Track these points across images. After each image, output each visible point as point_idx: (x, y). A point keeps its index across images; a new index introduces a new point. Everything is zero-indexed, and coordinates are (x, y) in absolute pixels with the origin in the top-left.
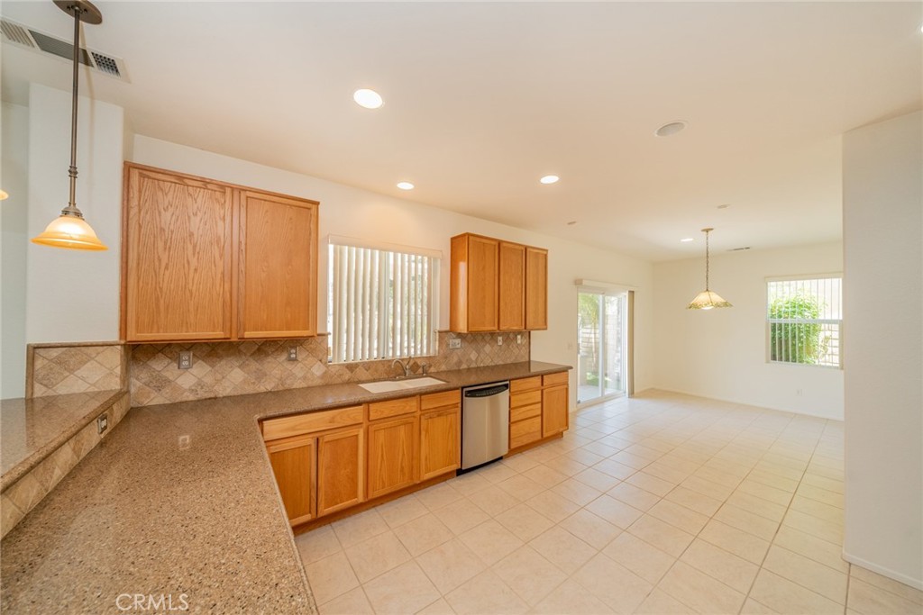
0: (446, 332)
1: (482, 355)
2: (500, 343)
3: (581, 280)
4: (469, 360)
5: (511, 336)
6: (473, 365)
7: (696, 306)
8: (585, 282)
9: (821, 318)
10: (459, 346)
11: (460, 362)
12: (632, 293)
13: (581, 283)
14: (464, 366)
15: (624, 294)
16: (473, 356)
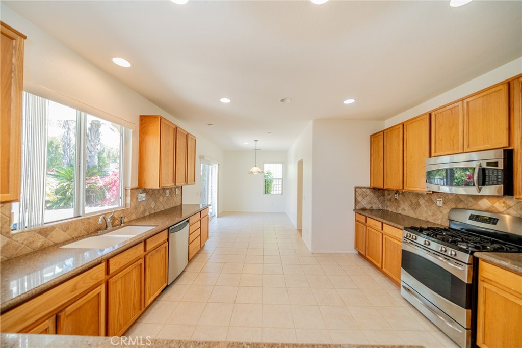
0: (136, 189)
1: (158, 204)
2: (168, 195)
3: (204, 156)
4: (151, 208)
5: (173, 189)
6: (153, 212)
7: (252, 173)
8: (205, 158)
9: (274, 177)
10: (144, 199)
11: (145, 211)
12: (219, 164)
13: (204, 158)
14: (147, 213)
15: (215, 165)
16: (153, 205)
